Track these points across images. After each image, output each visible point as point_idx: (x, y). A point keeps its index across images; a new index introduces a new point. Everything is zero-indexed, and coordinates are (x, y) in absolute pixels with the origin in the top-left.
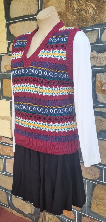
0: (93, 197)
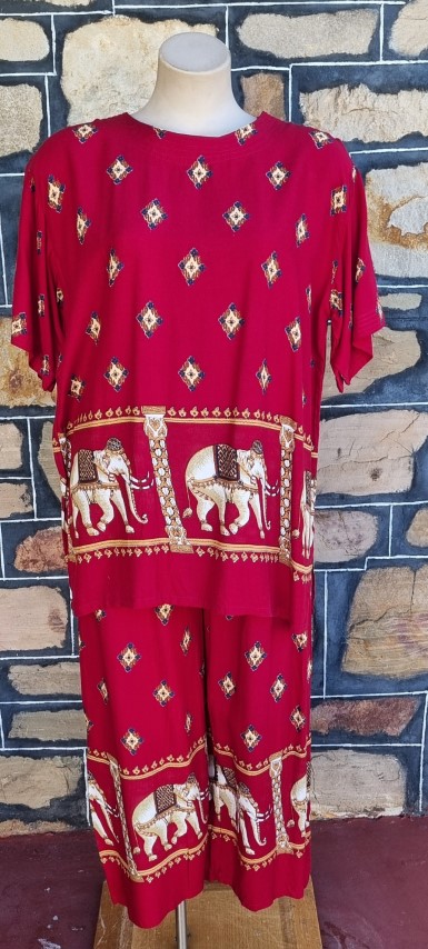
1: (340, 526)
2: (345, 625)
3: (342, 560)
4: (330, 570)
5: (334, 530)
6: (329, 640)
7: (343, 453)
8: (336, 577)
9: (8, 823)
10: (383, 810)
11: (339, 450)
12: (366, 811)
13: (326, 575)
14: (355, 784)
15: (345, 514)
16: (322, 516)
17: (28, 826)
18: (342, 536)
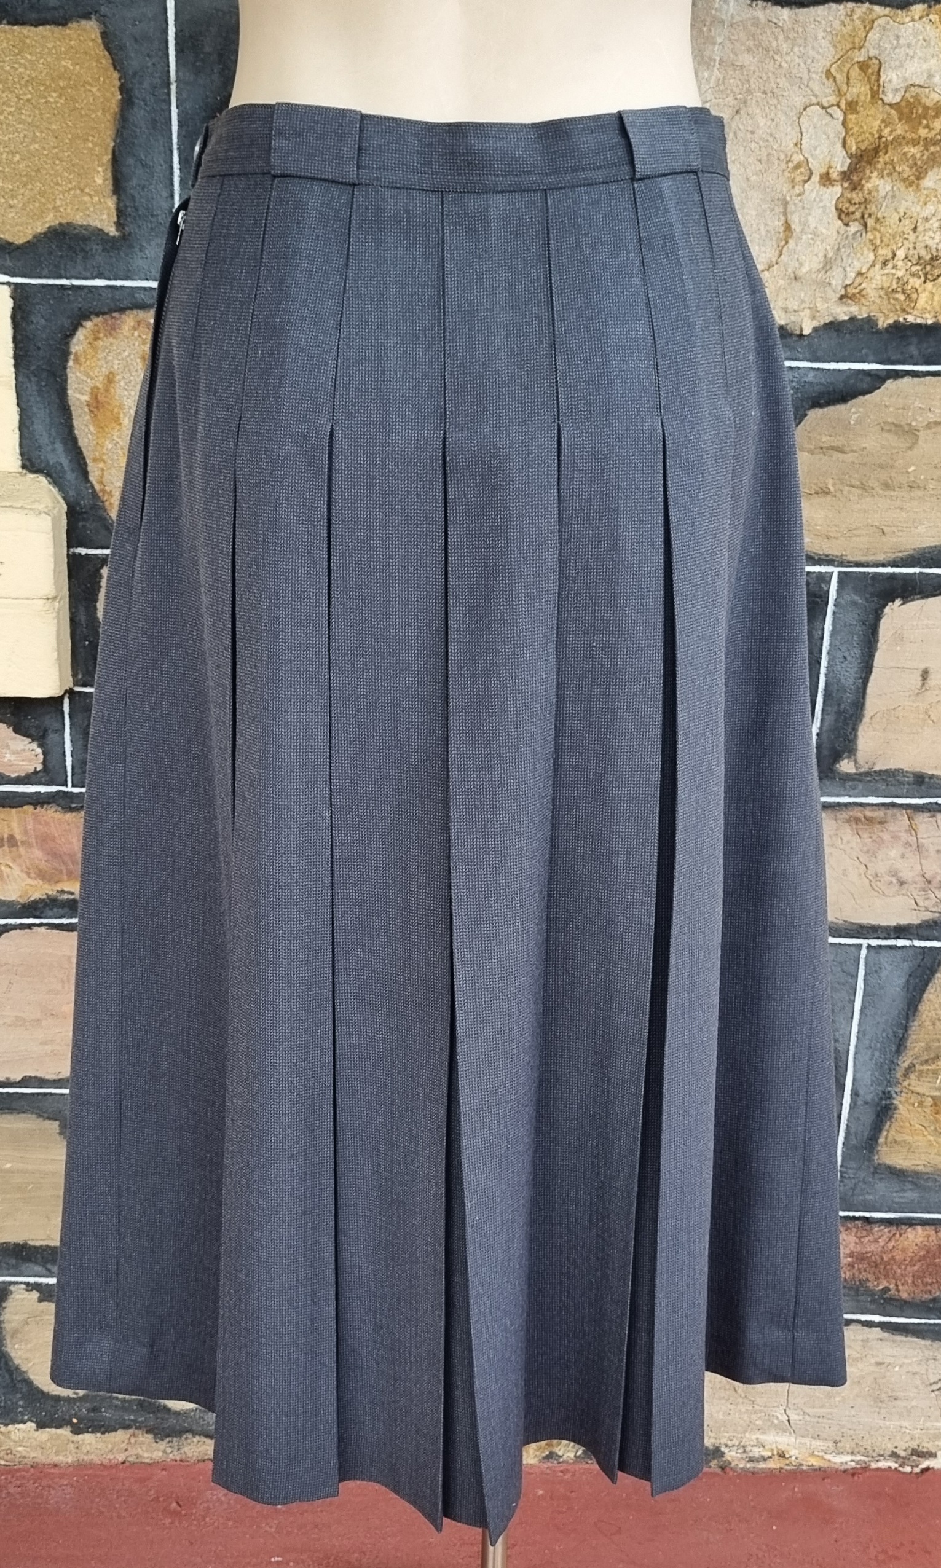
0: (905, 1062)
1: (908, 844)
2: (893, 1065)
3: (903, 922)
4: (874, 943)
5: (893, 853)
6: (855, 1094)
7: (932, 682)
8: (885, 958)
9: (120, 1436)
10: (932, 1455)
11: (925, 674)
12: (894, 1455)
13: (864, 952)
14: (878, 1400)
15: (922, 819)
16: (869, 820)
17: (163, 1445)
18: (909, 869)
